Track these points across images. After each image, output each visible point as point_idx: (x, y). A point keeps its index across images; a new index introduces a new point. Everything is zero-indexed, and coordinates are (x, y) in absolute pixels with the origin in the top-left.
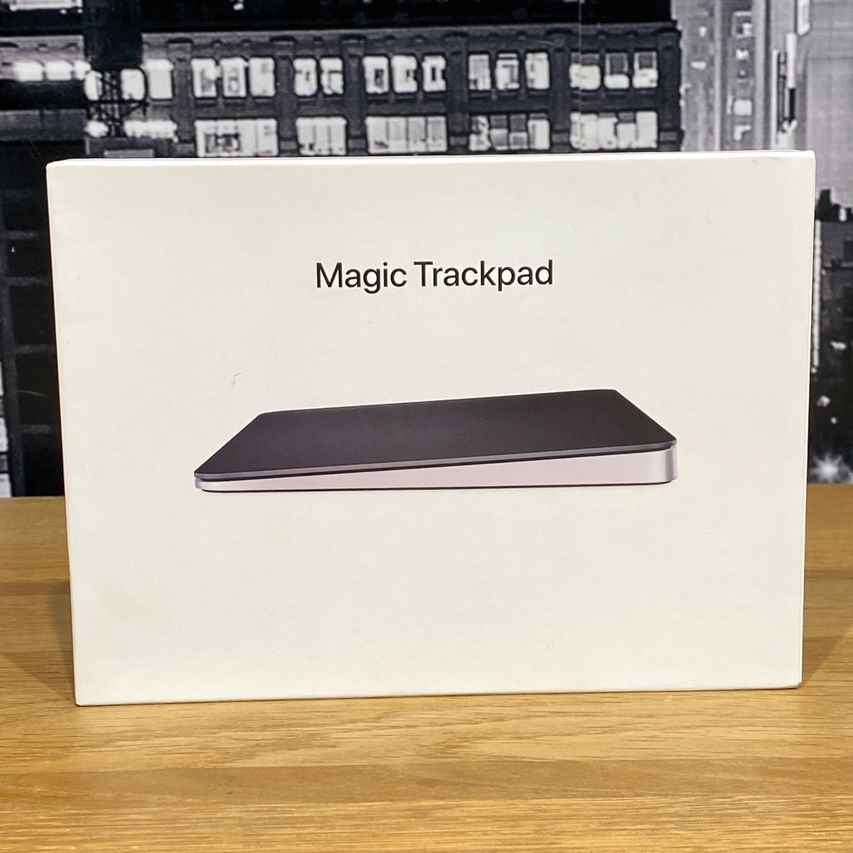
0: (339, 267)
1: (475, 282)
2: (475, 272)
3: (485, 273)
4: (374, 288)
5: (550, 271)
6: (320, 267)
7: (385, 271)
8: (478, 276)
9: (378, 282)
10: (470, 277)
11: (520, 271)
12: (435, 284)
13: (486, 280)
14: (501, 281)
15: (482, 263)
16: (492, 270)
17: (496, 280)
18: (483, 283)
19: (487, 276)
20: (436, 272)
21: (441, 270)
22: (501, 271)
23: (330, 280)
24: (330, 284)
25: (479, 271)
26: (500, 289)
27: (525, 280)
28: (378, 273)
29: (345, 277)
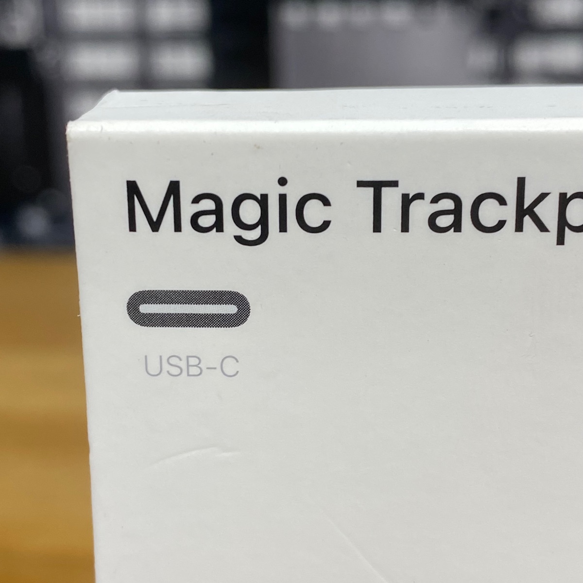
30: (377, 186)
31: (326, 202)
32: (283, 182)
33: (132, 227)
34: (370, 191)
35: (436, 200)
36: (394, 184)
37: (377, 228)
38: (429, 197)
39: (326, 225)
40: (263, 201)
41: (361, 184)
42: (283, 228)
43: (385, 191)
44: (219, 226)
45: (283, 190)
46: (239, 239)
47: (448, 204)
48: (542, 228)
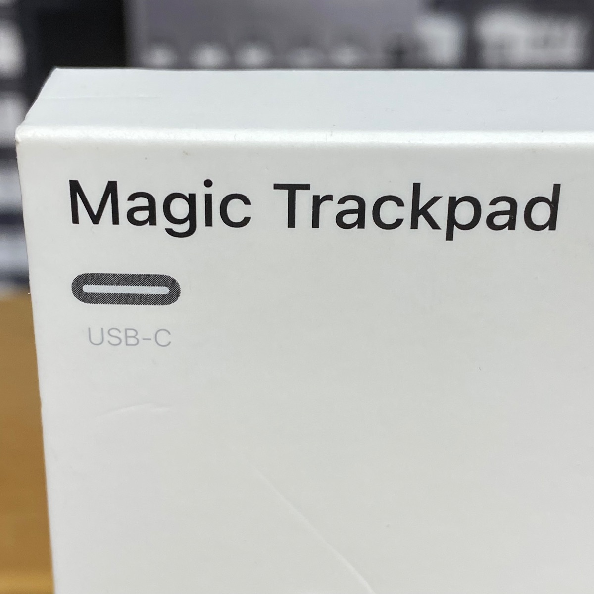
30: (292, 189)
31: (247, 201)
32: (208, 183)
33: (75, 220)
34: (285, 192)
35: (342, 201)
36: (306, 187)
37: (291, 223)
38: (336, 199)
39: (246, 220)
40: (191, 200)
41: (277, 186)
42: (209, 222)
43: (298, 193)
44: (152, 220)
45: (208, 190)
46: (170, 232)
47: (353, 205)
48: (434, 226)
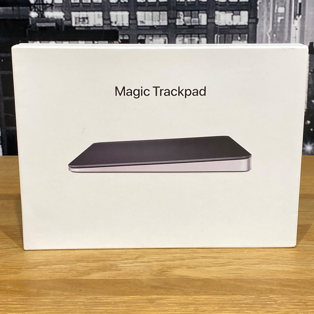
0: (124, 88)
1: (176, 94)
2: (176, 91)
3: (180, 91)
4: (137, 96)
5: (205, 91)
6: (116, 88)
7: (142, 90)
8: (177, 92)
9: (139, 94)
10: (174, 93)
11: (194, 90)
12: (161, 95)
13: (180, 94)
14: (186, 94)
15: (179, 87)
16: (183, 90)
17: (184, 94)
18: (179, 95)
19: (181, 92)
20: (161, 90)
21: (163, 90)
22: (186, 91)
23: (120, 93)
24: (120, 95)
25: (178, 90)
26: (186, 97)
27: (195, 94)
28: (139, 91)
29: (126, 92)
